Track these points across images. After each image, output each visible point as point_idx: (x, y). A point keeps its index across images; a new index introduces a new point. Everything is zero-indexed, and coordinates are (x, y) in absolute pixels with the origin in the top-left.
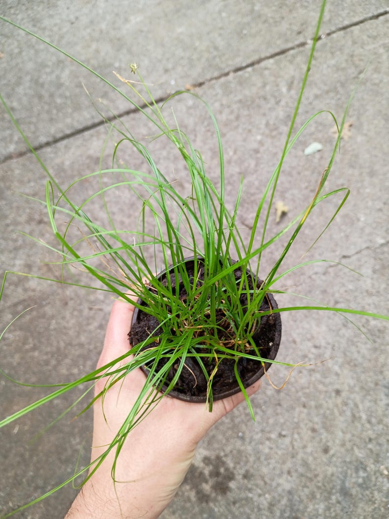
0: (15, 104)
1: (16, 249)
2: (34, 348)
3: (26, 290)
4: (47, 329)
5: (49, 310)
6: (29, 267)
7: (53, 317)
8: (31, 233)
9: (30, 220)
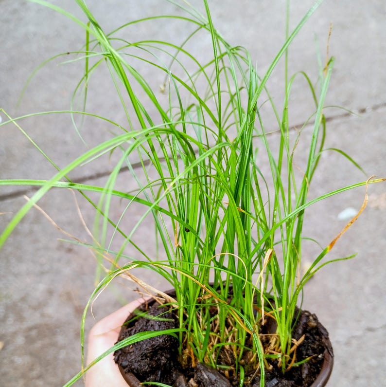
0: (68, 138)
1: (42, 273)
2: (40, 377)
3: (43, 315)
4: (56, 358)
5: (61, 339)
6: (50, 292)
7: (63, 347)
8: (59, 260)
9: (61, 247)
